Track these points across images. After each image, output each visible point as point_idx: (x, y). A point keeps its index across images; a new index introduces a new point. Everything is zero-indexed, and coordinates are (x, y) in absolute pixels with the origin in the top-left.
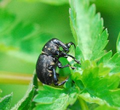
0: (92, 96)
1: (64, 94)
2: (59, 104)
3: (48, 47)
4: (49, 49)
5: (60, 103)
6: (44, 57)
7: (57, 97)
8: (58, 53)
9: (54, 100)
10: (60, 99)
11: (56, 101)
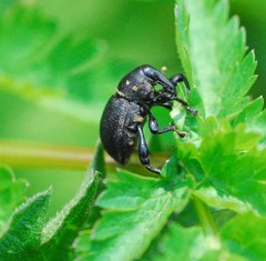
0: (220, 193)
1: (161, 190)
2: (150, 211)
3: (133, 85)
4: (135, 88)
5: (153, 208)
7: (146, 197)
9: (139, 203)
10: (152, 200)
11: (145, 204)
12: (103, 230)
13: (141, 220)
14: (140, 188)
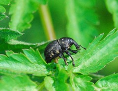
1: (45, 67)
2: (35, 67)
3: (63, 41)
4: (63, 43)
5: (37, 68)
6: (56, 43)
8: (67, 49)
9: (35, 63)
12: (17, 57)
13: (31, 66)
14: (39, 60)
